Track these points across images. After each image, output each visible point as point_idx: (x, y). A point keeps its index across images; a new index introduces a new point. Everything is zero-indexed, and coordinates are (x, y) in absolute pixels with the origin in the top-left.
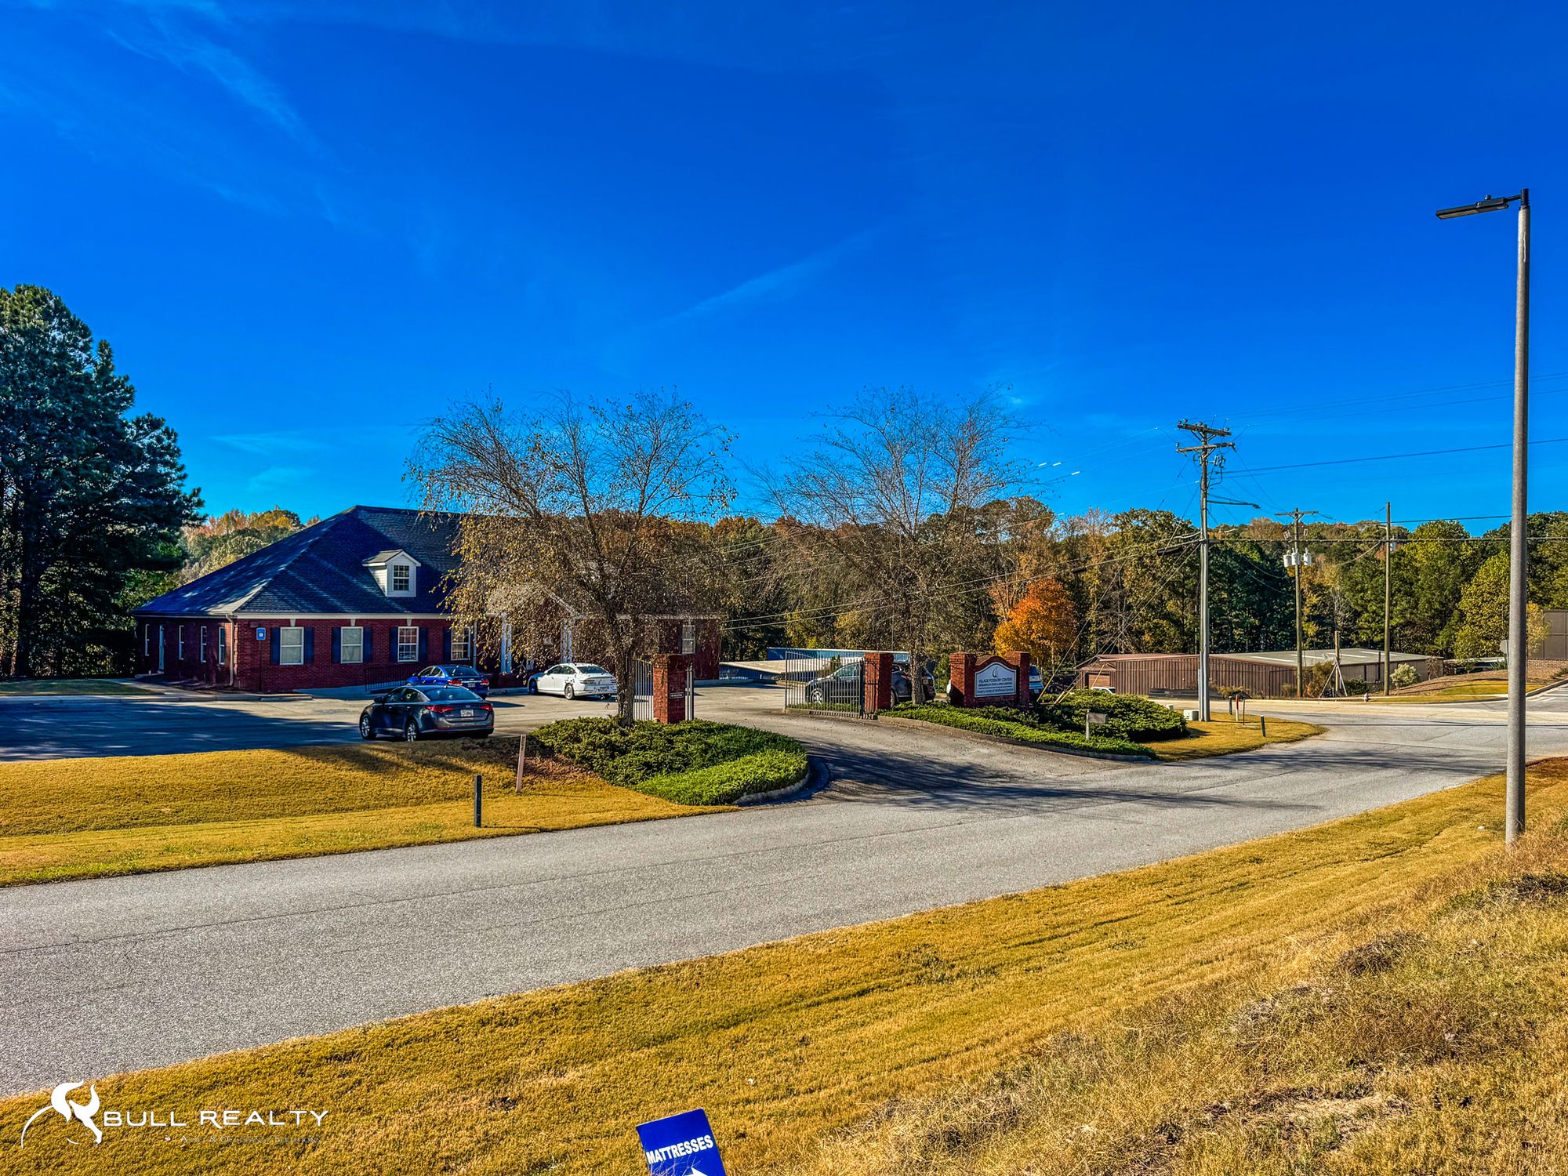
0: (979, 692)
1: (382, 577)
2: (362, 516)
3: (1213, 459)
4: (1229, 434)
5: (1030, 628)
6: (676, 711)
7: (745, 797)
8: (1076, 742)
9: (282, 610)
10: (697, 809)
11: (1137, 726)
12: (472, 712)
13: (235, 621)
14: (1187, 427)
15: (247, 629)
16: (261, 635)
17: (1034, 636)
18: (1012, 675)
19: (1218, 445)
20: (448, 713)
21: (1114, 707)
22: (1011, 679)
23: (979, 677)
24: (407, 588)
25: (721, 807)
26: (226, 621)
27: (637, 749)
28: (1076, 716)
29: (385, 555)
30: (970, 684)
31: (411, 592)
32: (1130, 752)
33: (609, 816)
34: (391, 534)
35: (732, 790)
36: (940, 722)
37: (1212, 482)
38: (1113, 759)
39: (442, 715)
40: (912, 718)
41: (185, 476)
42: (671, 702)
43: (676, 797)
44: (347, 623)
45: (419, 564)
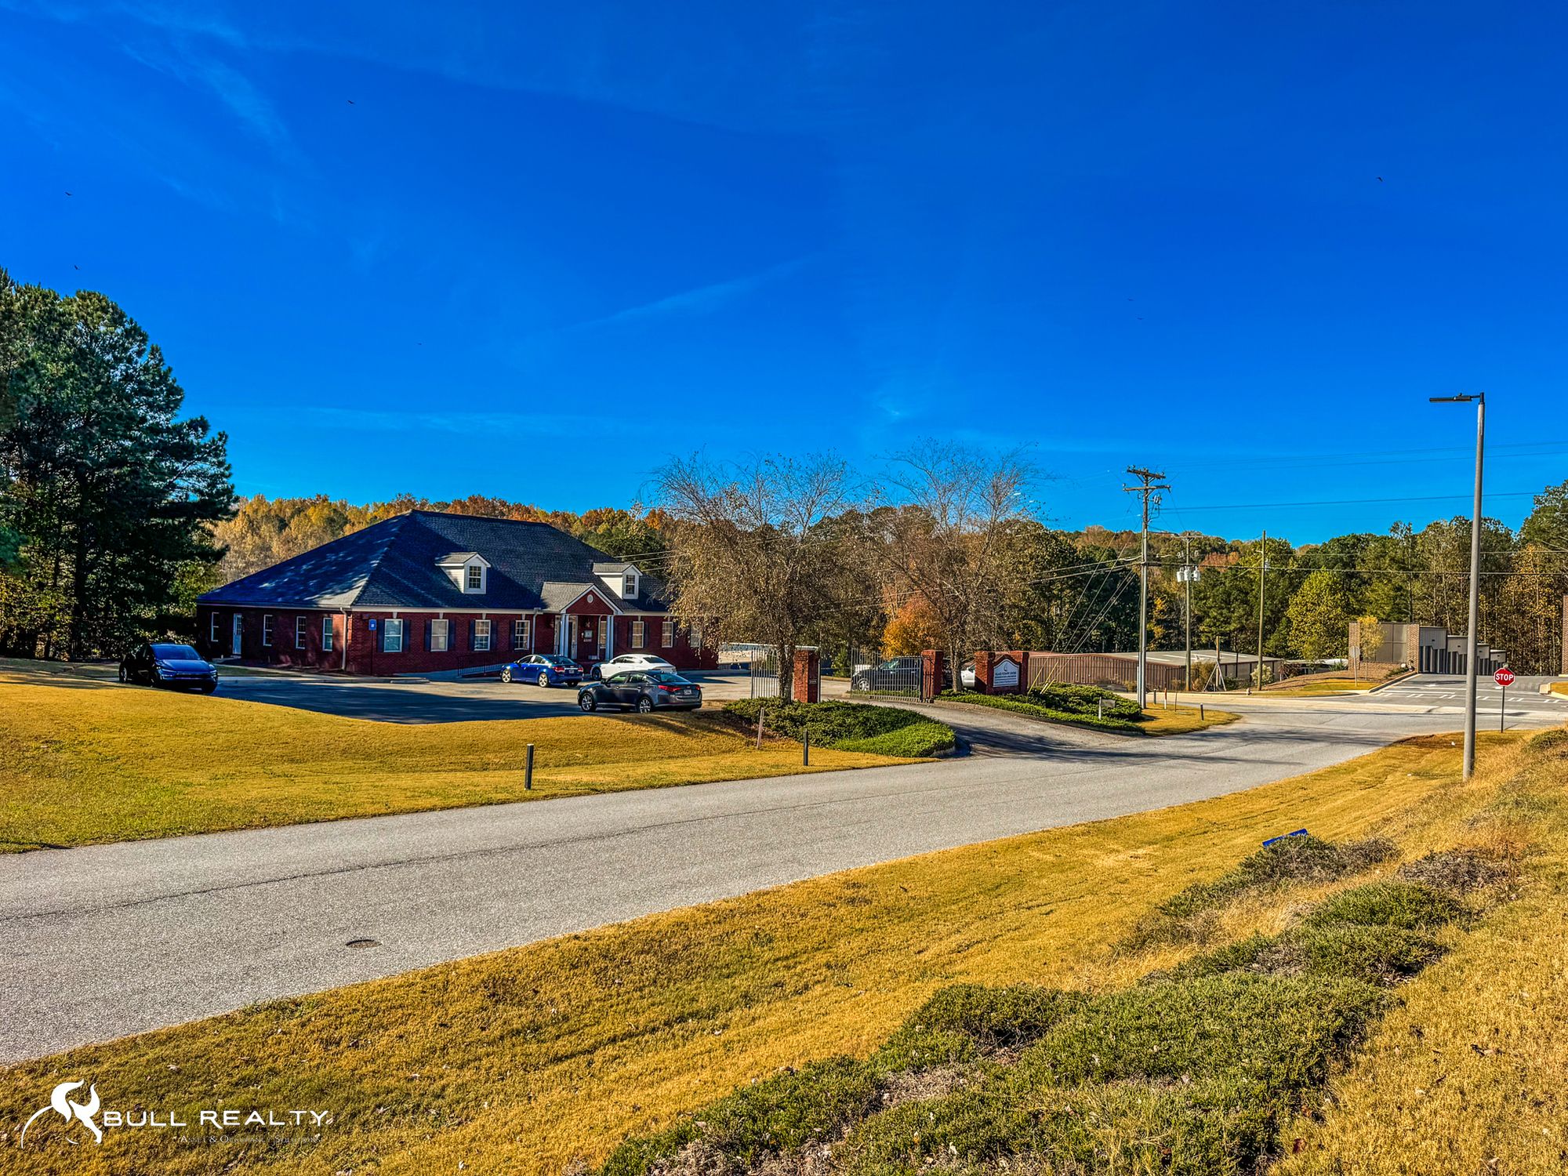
0: (996, 682)
1: (459, 576)
2: (420, 518)
3: (1154, 496)
4: (1164, 477)
6: (813, 693)
7: (935, 753)
8: (1094, 721)
9: (388, 603)
12: (690, 691)
13: (349, 613)
15: (360, 622)
16: (373, 626)
18: (1016, 670)
19: (1158, 487)
22: (1015, 673)
23: (996, 670)
25: (925, 759)
26: (338, 612)
29: (454, 556)
30: (990, 676)
31: (482, 590)
32: (1132, 729)
34: (450, 535)
35: (929, 747)
37: (1153, 516)
38: (1121, 734)
42: (810, 686)
44: (437, 616)
45: (489, 566)
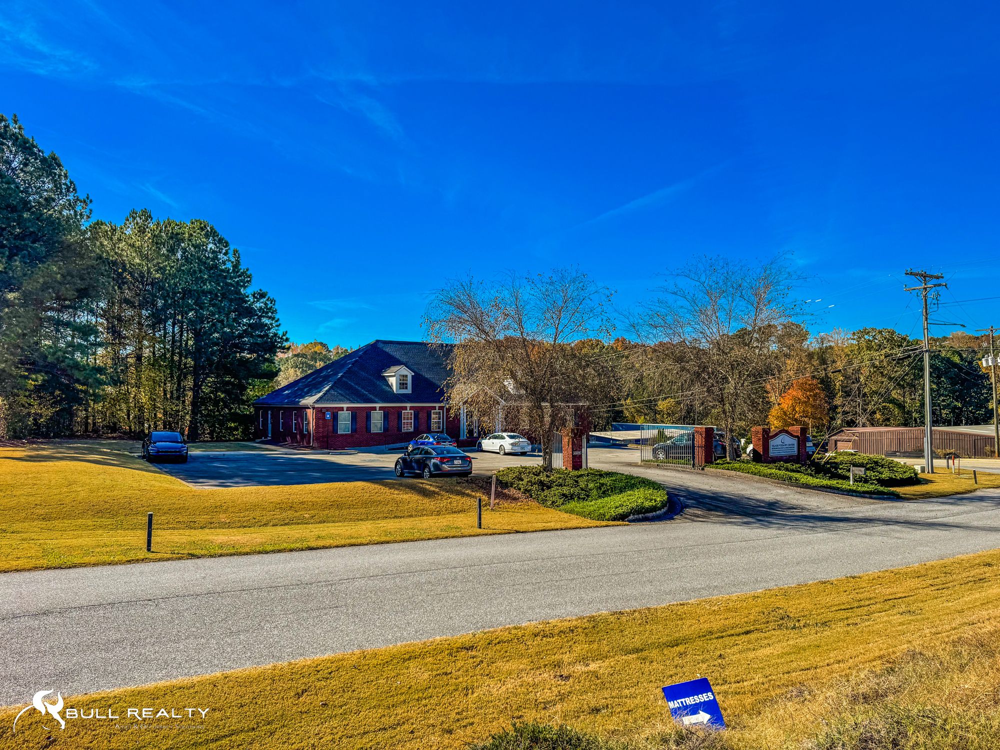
0: (772, 453)
1: (393, 381)
2: (380, 345)
3: (931, 295)
4: (942, 277)
5: (794, 409)
6: (577, 463)
7: (631, 517)
8: (844, 486)
9: (341, 401)
10: (604, 523)
11: (883, 476)
12: (460, 461)
13: (314, 408)
14: (911, 274)
15: (320, 412)
16: (328, 416)
17: (797, 415)
18: (795, 442)
19: (935, 285)
20: (447, 462)
21: (867, 464)
22: (794, 445)
23: (772, 443)
24: (406, 388)
25: (619, 523)
26: (309, 408)
27: (556, 485)
28: (841, 469)
29: (394, 369)
30: (766, 447)
31: (409, 391)
32: (882, 493)
33: (552, 525)
34: (397, 355)
35: (624, 512)
36: (748, 472)
37: (931, 310)
38: (871, 498)
39: (444, 463)
40: (729, 470)
41: (280, 325)
42: (574, 457)
43: (589, 515)
44: (374, 409)
45: (413, 374)
